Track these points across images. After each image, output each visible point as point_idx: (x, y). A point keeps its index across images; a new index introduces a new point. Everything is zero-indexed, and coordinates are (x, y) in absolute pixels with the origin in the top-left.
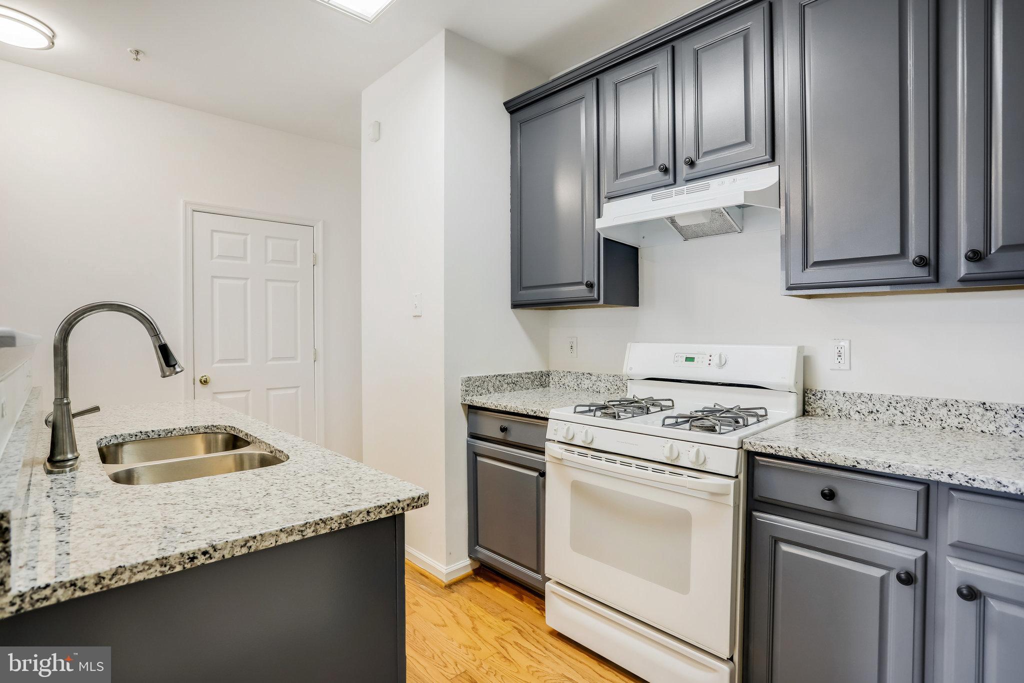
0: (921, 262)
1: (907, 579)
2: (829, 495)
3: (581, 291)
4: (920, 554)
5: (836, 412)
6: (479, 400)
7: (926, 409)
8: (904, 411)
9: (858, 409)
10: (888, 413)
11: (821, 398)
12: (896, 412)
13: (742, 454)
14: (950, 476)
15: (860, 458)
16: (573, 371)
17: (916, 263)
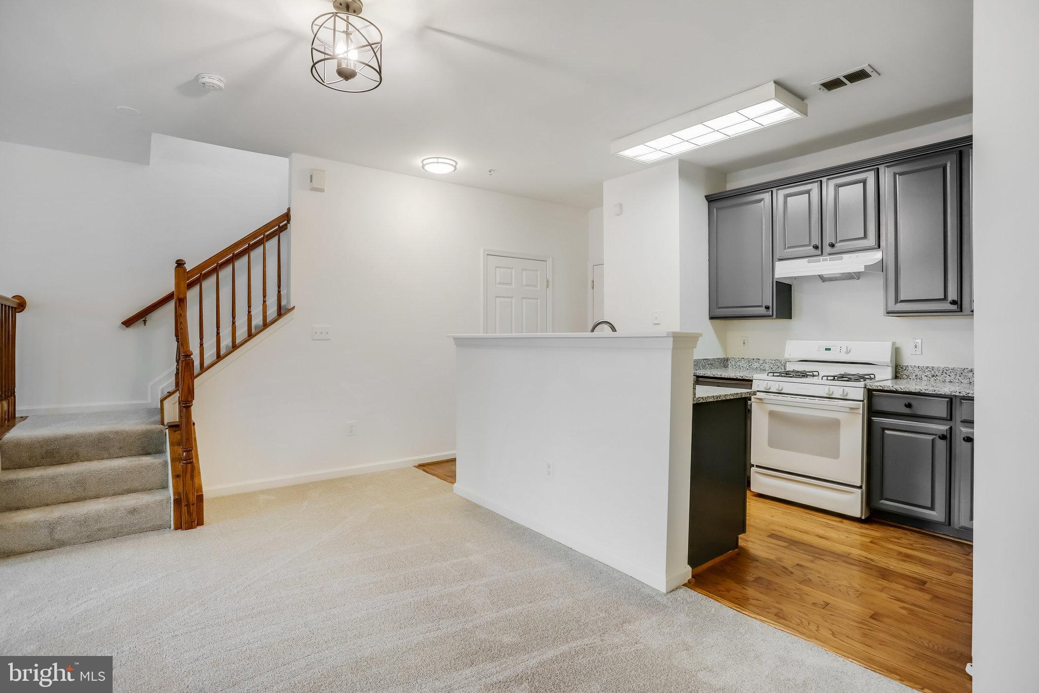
0: (954, 302)
1: (943, 437)
2: (909, 406)
3: (762, 311)
4: (947, 427)
5: (914, 377)
6: (701, 372)
7: (962, 373)
8: (951, 375)
9: (926, 375)
10: (942, 376)
11: (905, 369)
12: (947, 375)
13: (866, 390)
14: (960, 393)
15: (921, 388)
16: (746, 357)
17: (951, 303)
